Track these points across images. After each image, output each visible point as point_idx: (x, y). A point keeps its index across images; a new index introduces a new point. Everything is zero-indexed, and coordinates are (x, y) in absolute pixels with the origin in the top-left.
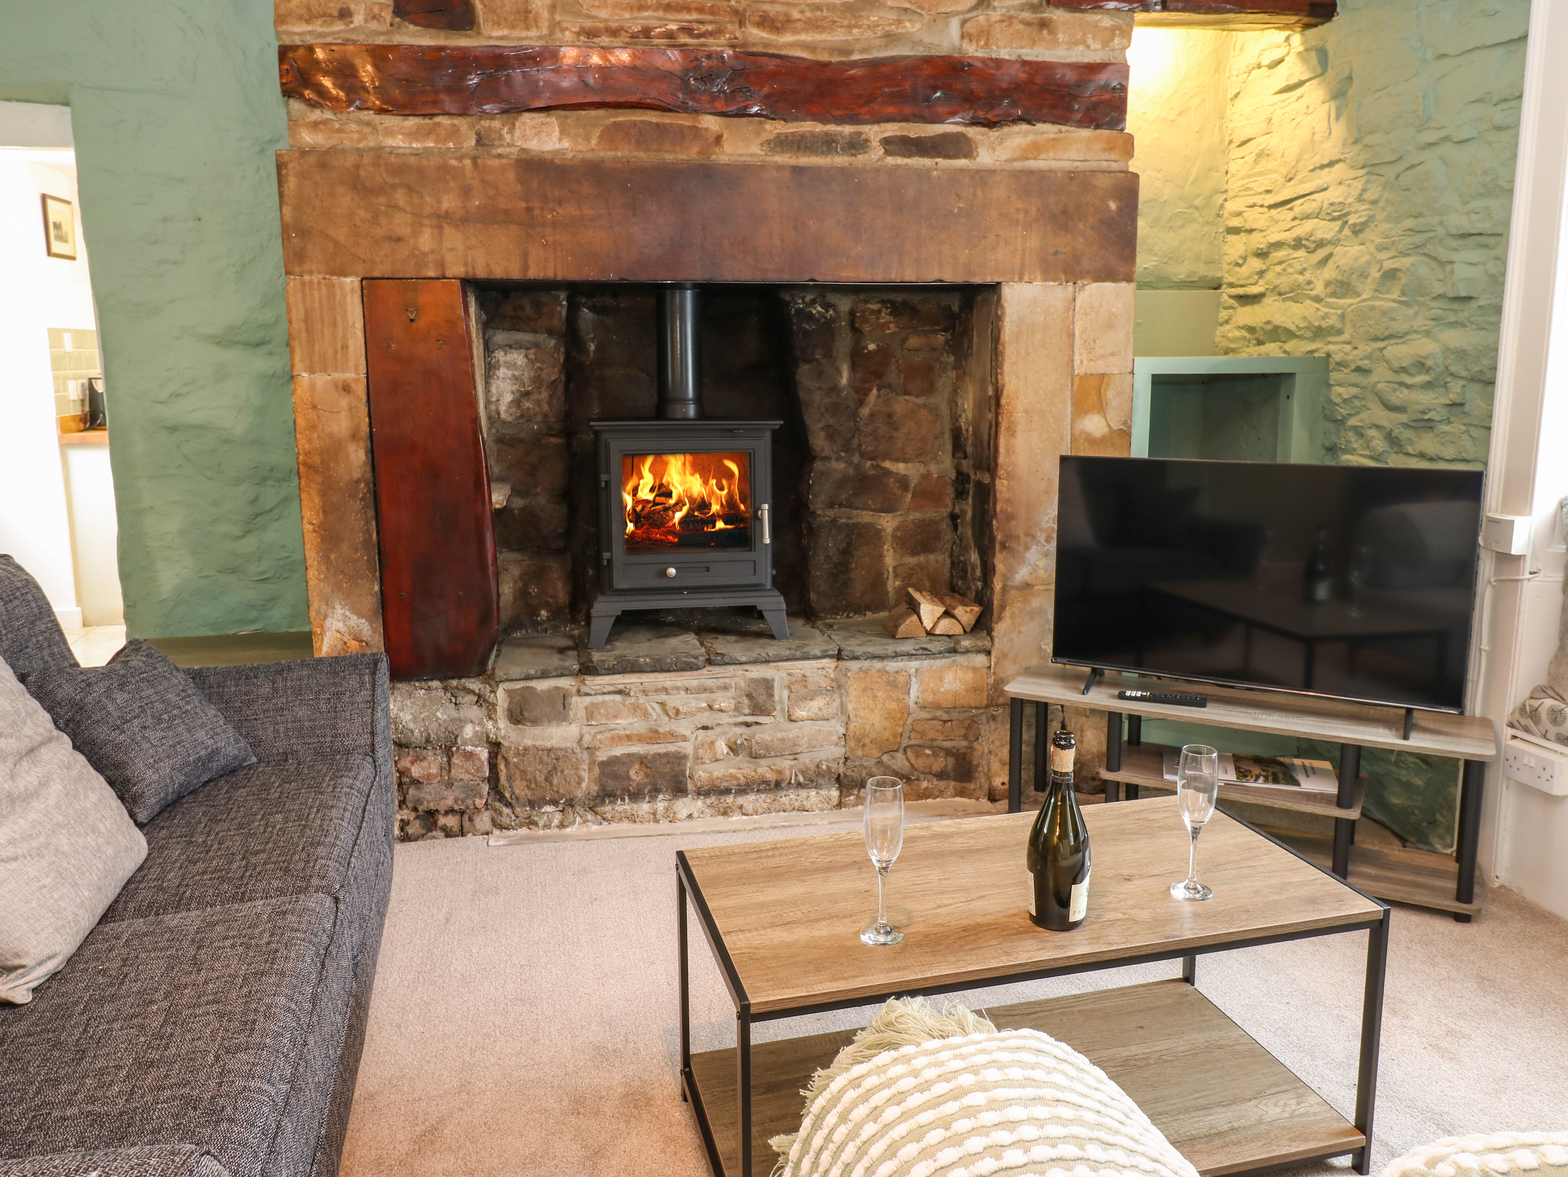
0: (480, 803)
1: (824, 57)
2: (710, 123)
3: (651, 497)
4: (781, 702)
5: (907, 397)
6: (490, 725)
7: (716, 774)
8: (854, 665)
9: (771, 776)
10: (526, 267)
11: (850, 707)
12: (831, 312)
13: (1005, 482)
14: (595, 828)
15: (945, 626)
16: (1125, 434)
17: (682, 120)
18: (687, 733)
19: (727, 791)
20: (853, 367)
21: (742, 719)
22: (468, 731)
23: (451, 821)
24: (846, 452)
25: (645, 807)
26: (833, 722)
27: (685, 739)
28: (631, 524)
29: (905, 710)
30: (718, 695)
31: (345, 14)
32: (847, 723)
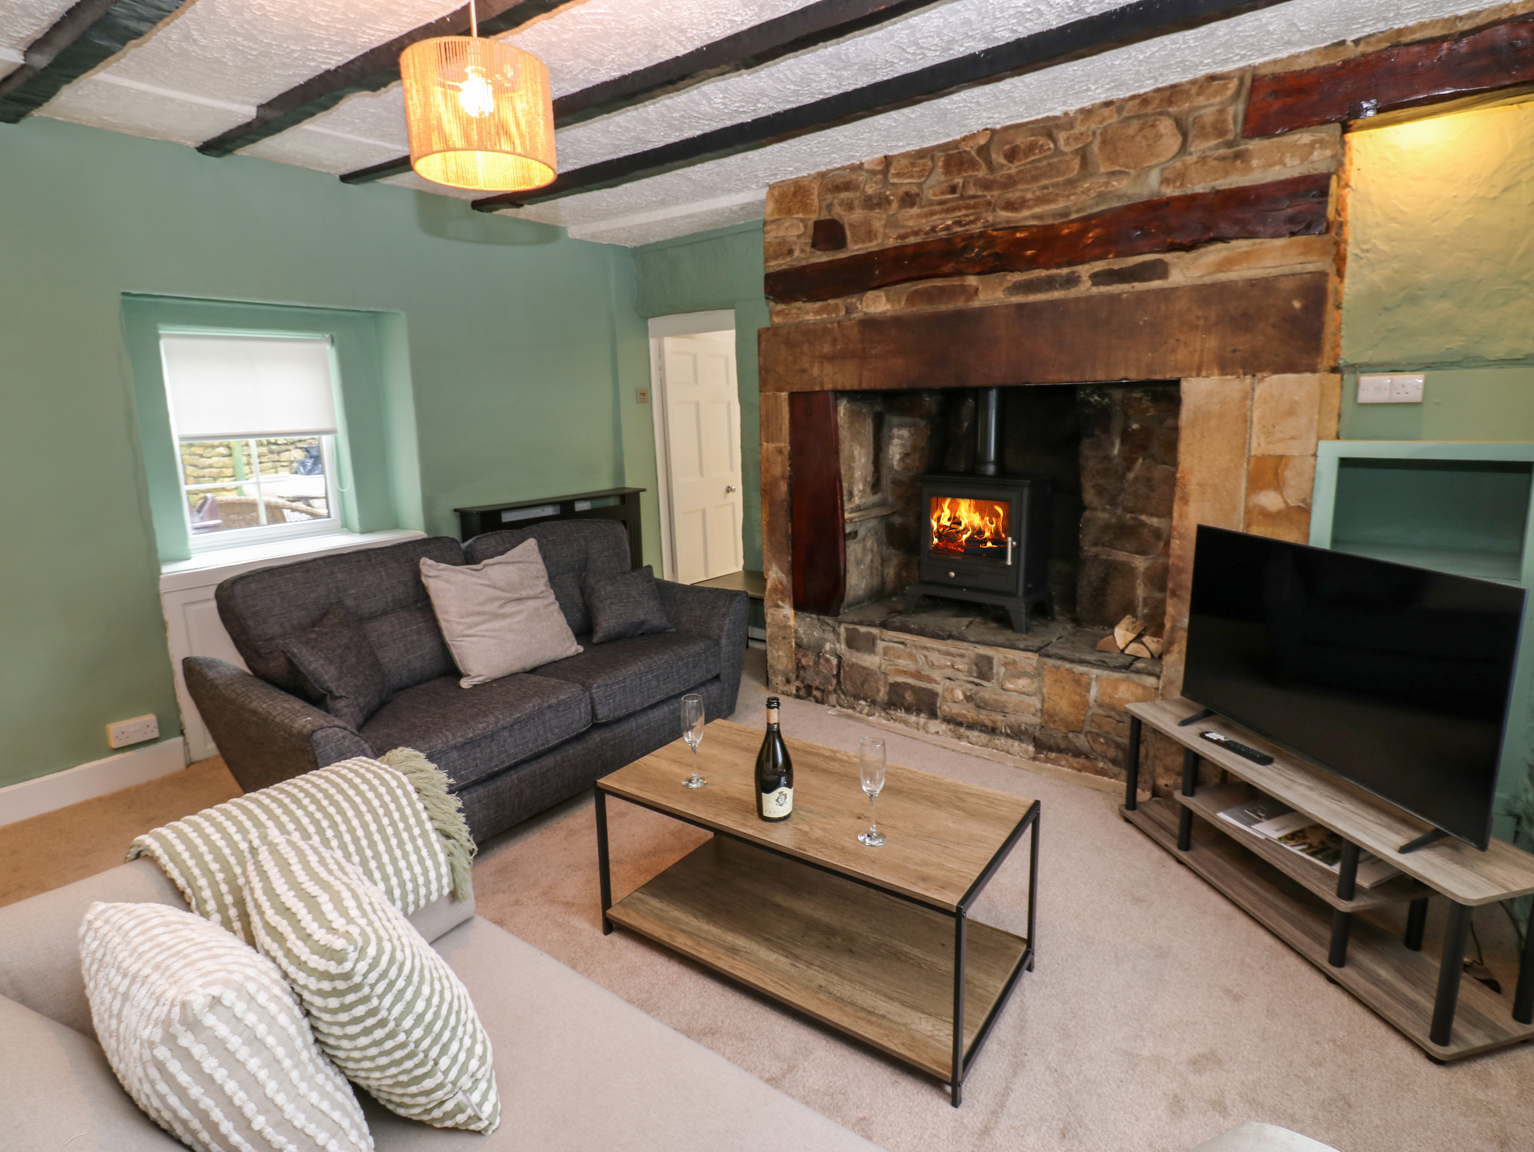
0: (831, 688)
2: (972, 280)
3: (948, 524)
4: (998, 674)
5: (1164, 466)
6: (838, 646)
7: (954, 711)
8: (1051, 662)
9: (988, 722)
11: (1045, 690)
12: (1106, 400)
14: (884, 722)
15: (1134, 649)
16: (1304, 511)
17: (955, 281)
18: (938, 679)
19: (960, 724)
20: (1123, 442)
21: (972, 679)
22: (828, 646)
23: (816, 693)
24: (1111, 505)
25: (913, 718)
26: (1033, 698)
27: (936, 682)
28: (936, 540)
29: (1086, 704)
30: (958, 659)
31: (790, 252)
32: (1043, 701)
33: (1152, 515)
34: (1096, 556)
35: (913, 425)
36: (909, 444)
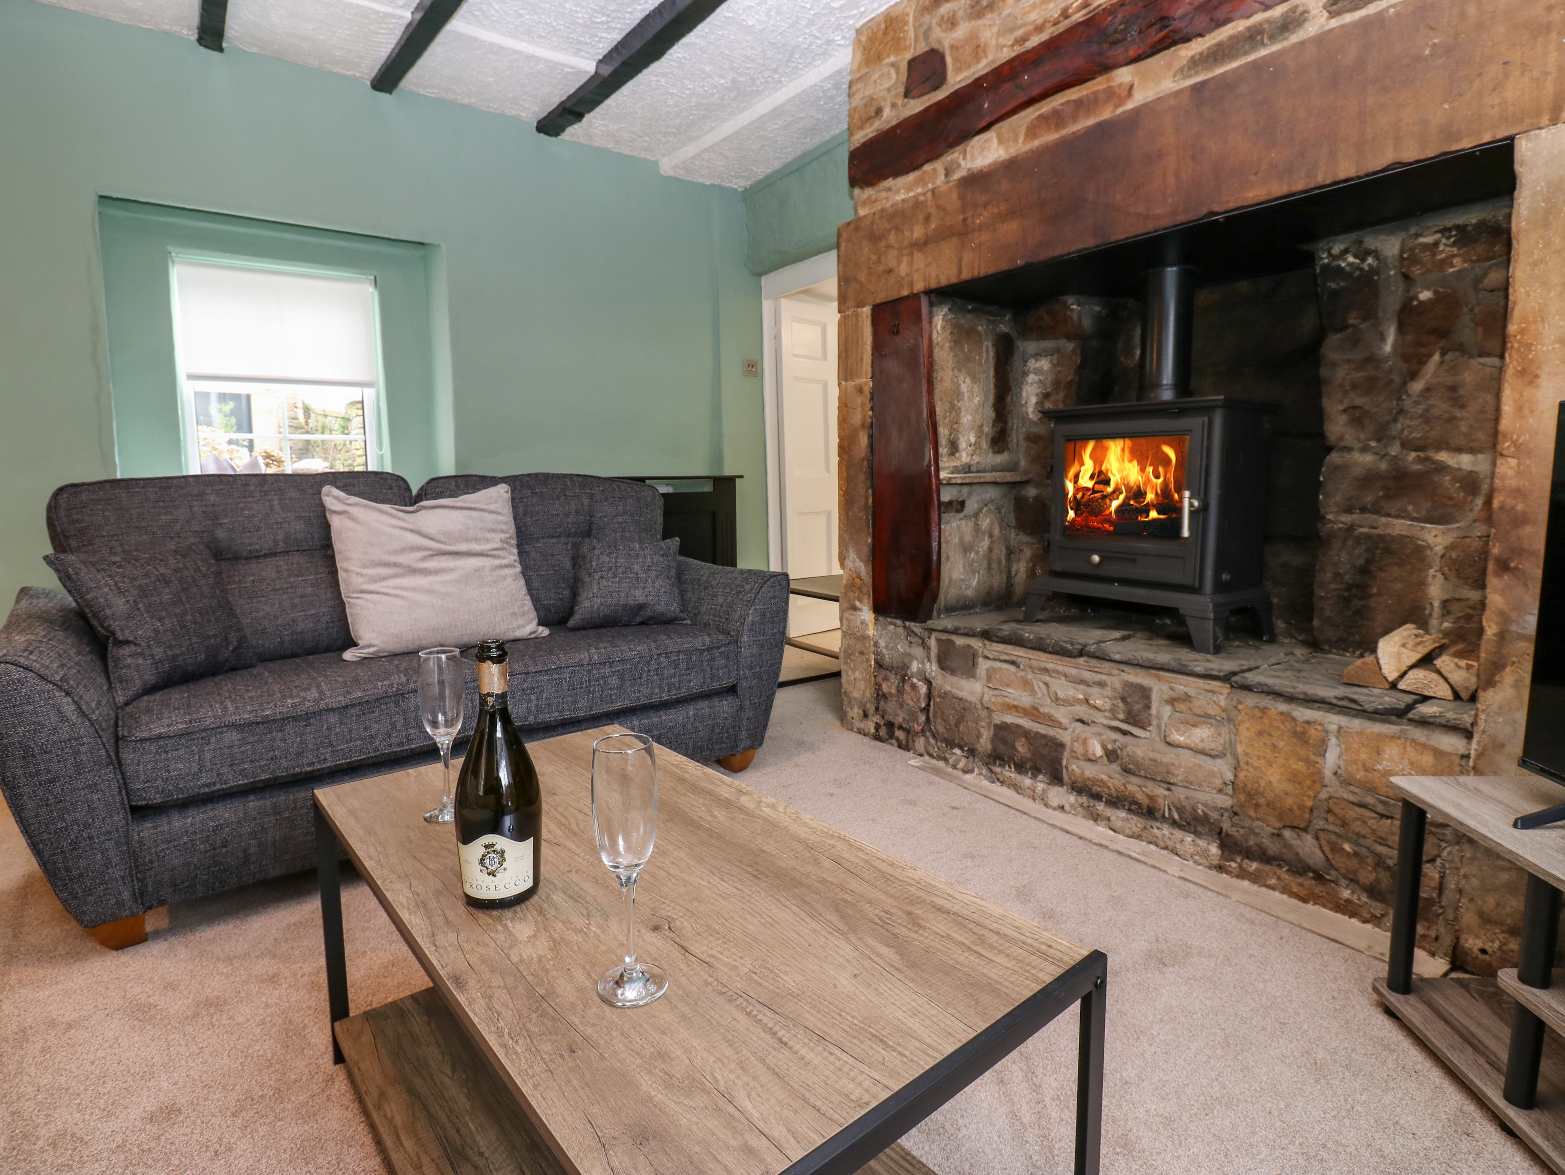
0: (917, 728)
2: (1124, 75)
3: (1090, 484)
4: (1159, 718)
5: (1483, 360)
6: (928, 666)
7: (1087, 774)
8: (1251, 700)
9: (1143, 799)
10: (960, 271)
11: (1240, 749)
12: (1370, 260)
13: (1513, 462)
14: (986, 783)
18: (1064, 721)
19: (1097, 797)
20: (1401, 329)
21: (1115, 723)
22: (915, 666)
23: (899, 734)
24: (1379, 440)
25: (1027, 781)
26: (1219, 761)
27: (1060, 726)
28: (1072, 512)
29: (1317, 778)
30: (1095, 690)
31: (879, 111)
32: (1236, 769)
33: (1459, 450)
34: (1351, 528)
35: (1057, 351)
36: (1050, 378)
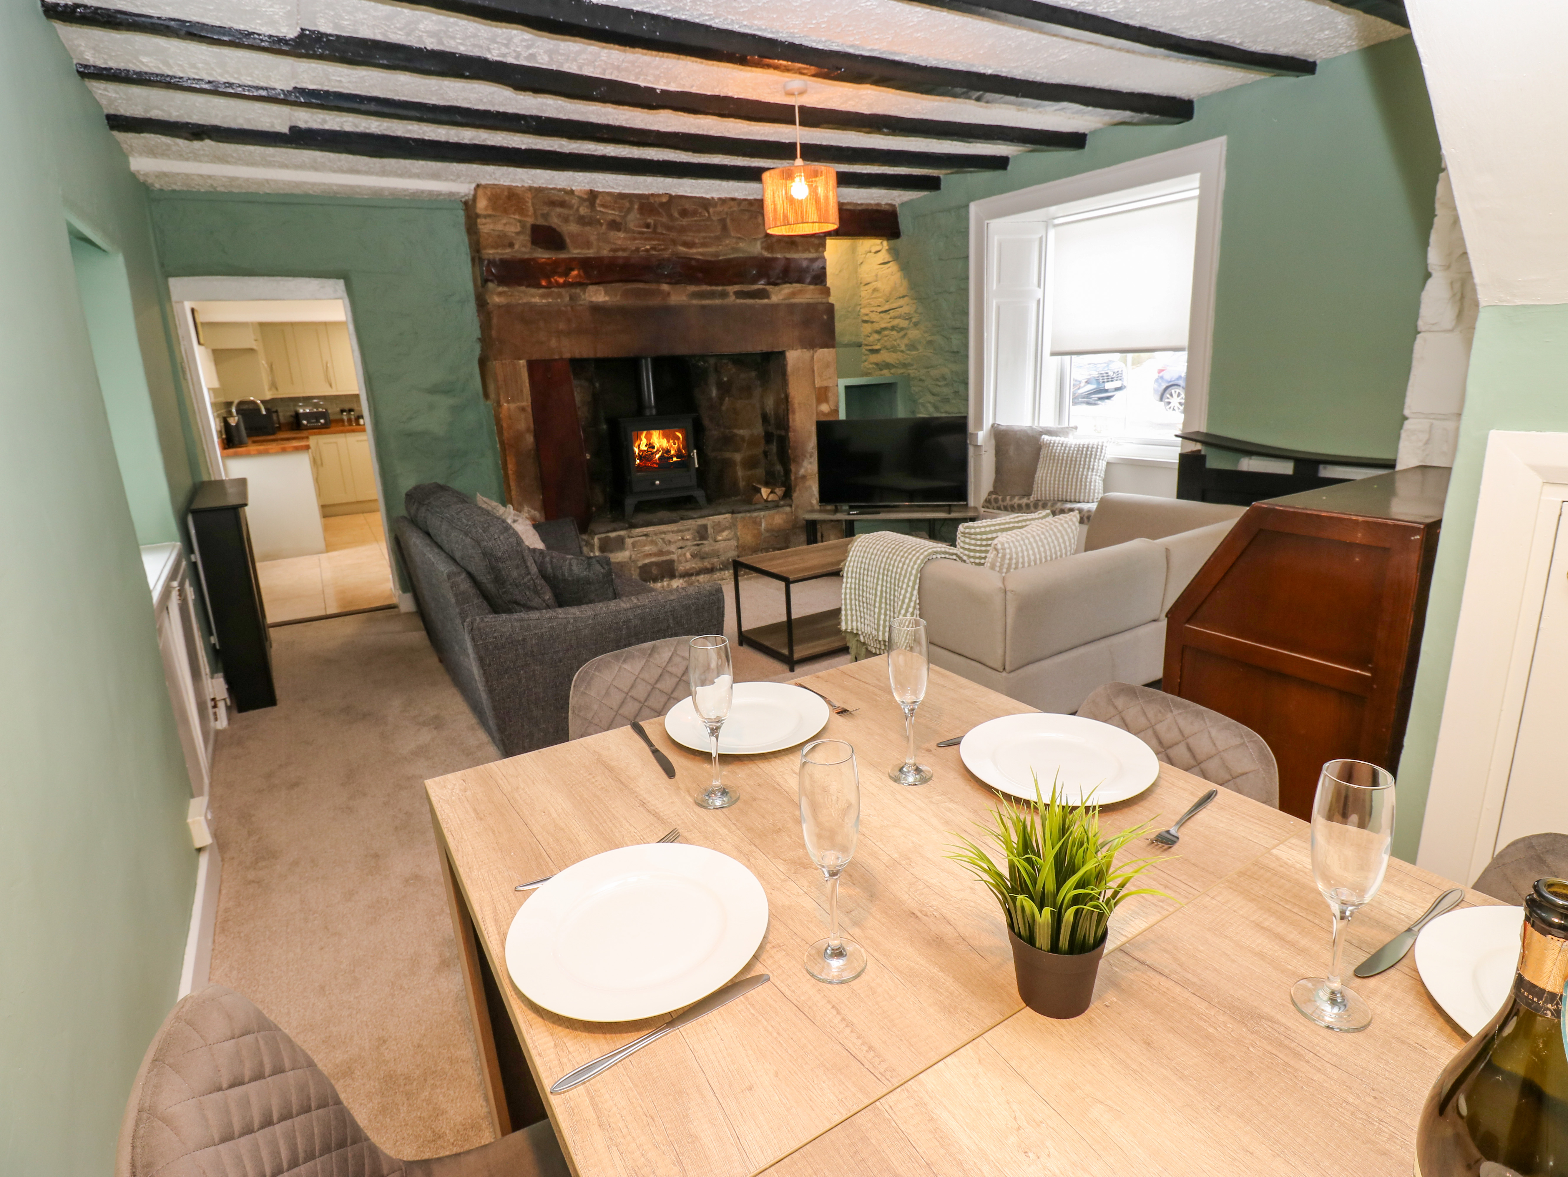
1: (709, 258)
2: (665, 287)
3: (645, 449)
4: (711, 534)
5: (742, 400)
7: (688, 567)
8: (740, 515)
9: (709, 566)
10: (596, 353)
11: (739, 534)
12: (707, 364)
15: (772, 497)
16: (836, 411)
17: (653, 286)
18: (674, 550)
19: (692, 575)
20: (718, 389)
21: (696, 542)
24: (718, 426)
26: (732, 540)
27: (673, 553)
28: (638, 461)
29: (760, 534)
30: (686, 533)
31: (511, 245)
32: (738, 540)
